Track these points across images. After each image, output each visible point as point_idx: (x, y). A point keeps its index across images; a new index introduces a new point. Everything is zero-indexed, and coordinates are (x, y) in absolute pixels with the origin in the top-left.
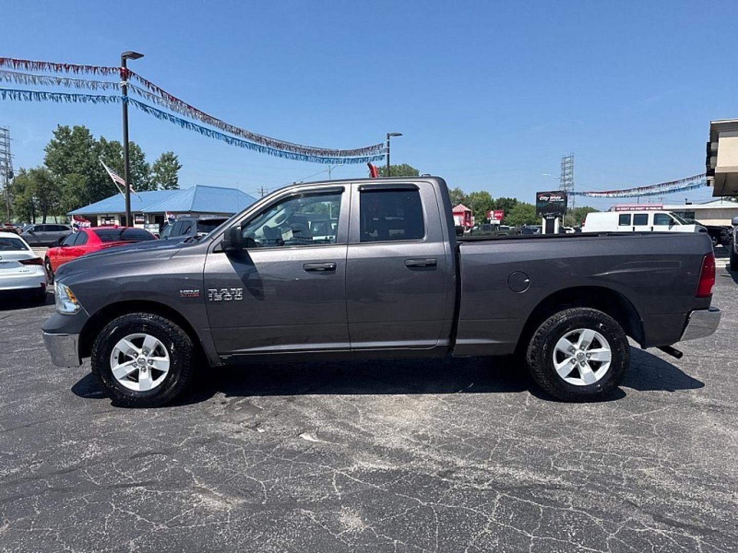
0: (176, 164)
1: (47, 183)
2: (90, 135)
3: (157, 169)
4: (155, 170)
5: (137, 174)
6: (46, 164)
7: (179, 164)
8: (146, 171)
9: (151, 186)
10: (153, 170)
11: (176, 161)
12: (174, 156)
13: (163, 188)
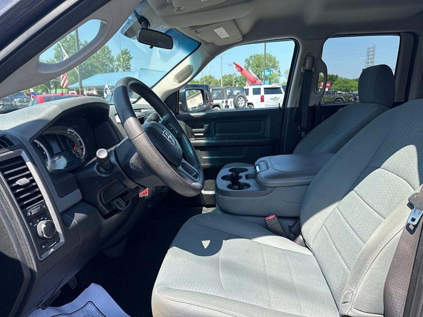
0: (130, 56)
3: (118, 60)
5: (107, 63)
7: (131, 56)
8: (112, 61)
9: (116, 70)
10: (116, 60)
11: (129, 54)
12: (128, 51)
13: (122, 71)
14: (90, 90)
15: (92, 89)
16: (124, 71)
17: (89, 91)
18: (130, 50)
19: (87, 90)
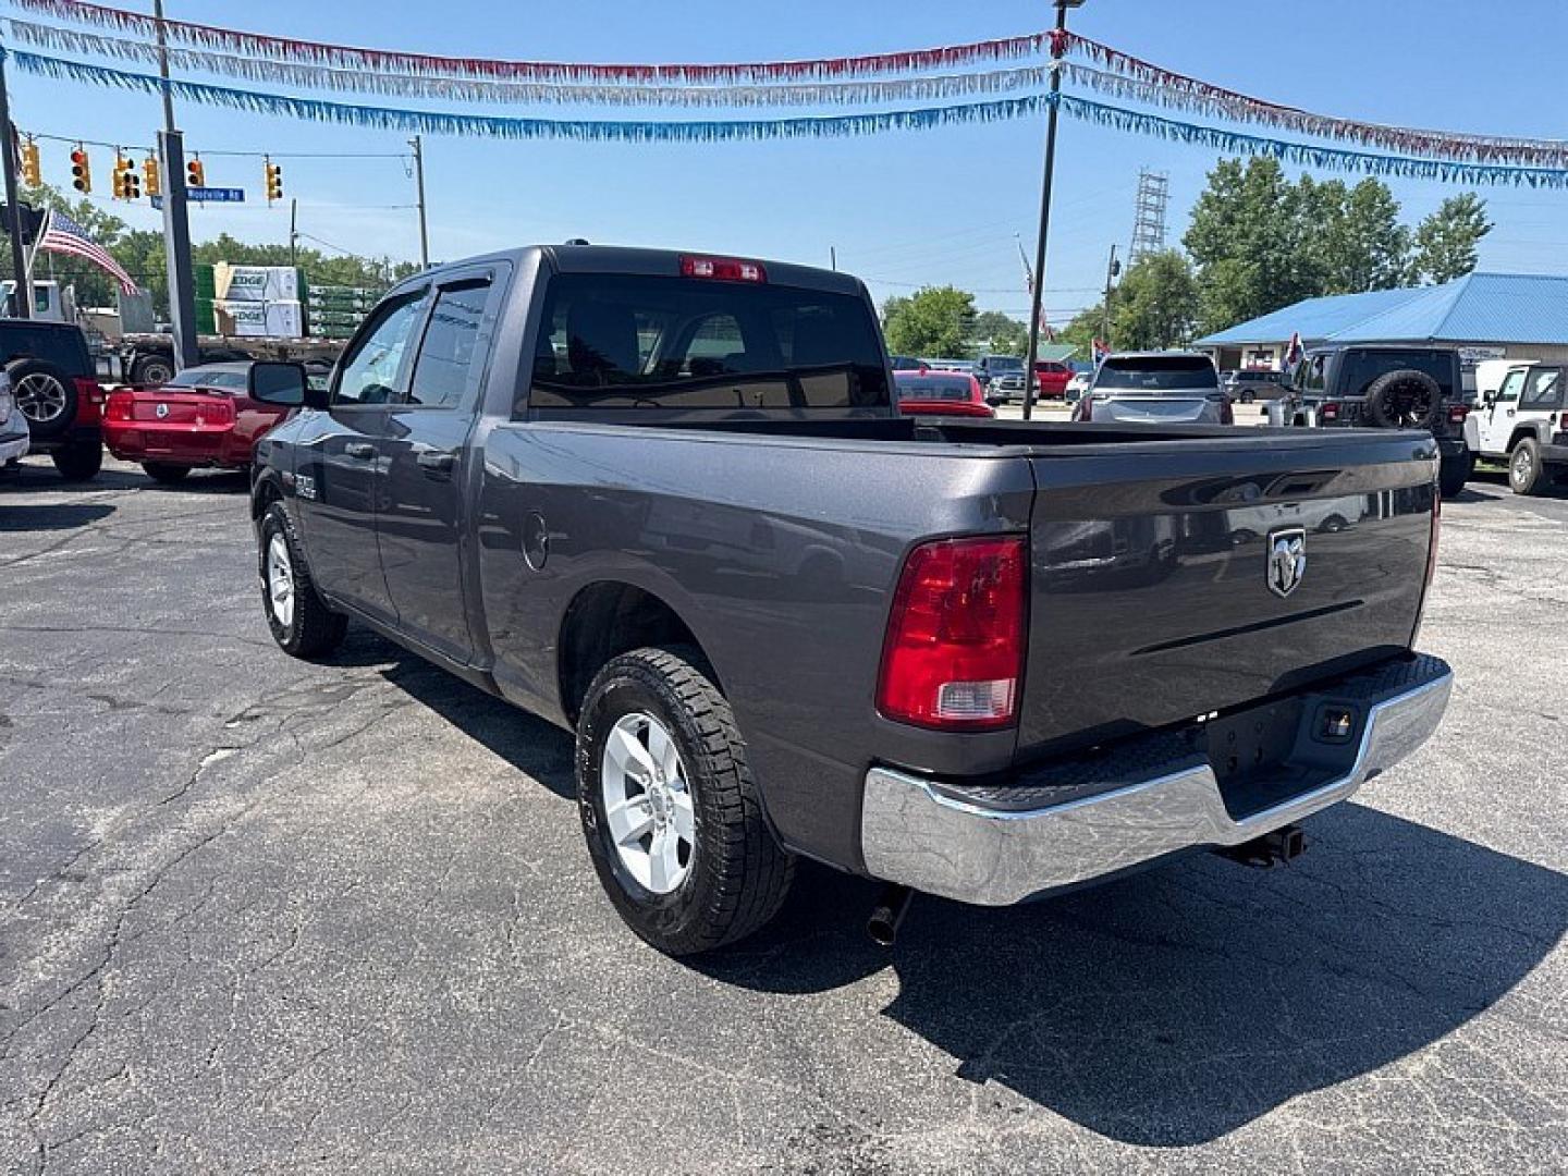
0: (1481, 219)
1: (1176, 281)
2: (1279, 173)
3: (1426, 237)
4: (1421, 240)
5: (1374, 254)
6: (1185, 243)
7: (1486, 223)
8: (1397, 244)
9: (1406, 280)
10: (1417, 241)
11: (1480, 216)
12: (1475, 203)
13: (1434, 283)
14: (1260, 355)
15: (1271, 352)
16: (1441, 281)
17: (1257, 357)
18: (1484, 197)
19: (1253, 357)
